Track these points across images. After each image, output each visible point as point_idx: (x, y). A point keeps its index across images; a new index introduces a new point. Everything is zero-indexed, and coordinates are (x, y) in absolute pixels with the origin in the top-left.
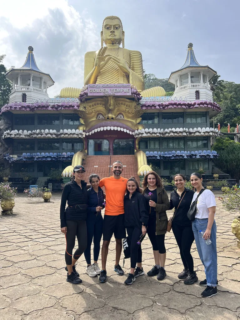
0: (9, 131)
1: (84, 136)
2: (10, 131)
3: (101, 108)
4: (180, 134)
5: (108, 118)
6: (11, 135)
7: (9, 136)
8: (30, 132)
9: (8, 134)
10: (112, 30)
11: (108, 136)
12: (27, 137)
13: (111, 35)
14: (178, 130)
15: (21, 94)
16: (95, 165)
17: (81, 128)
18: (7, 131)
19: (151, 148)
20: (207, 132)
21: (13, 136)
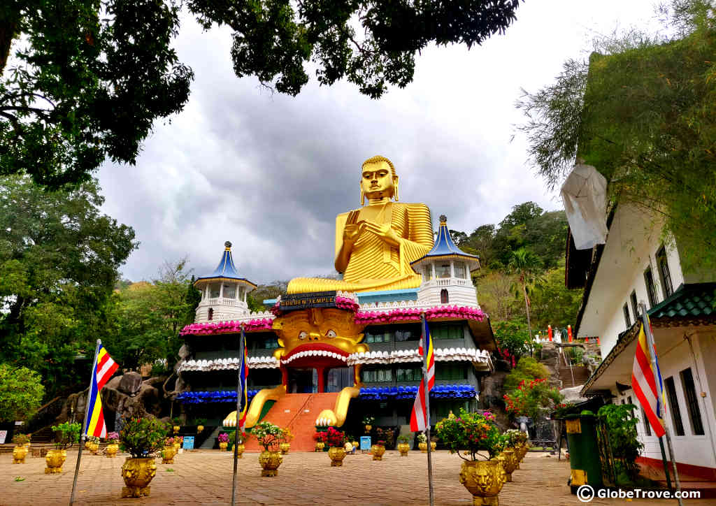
0: (186, 361)
1: (279, 366)
2: (188, 362)
3: (305, 324)
4: (409, 360)
5: (310, 339)
6: (187, 367)
7: (184, 369)
8: (211, 362)
9: (184, 366)
10: (374, 179)
11: (315, 363)
12: (206, 370)
13: (373, 186)
14: (407, 353)
15: (206, 309)
16: (287, 409)
17: (278, 353)
18: (184, 361)
20: (449, 355)
21: (189, 369)
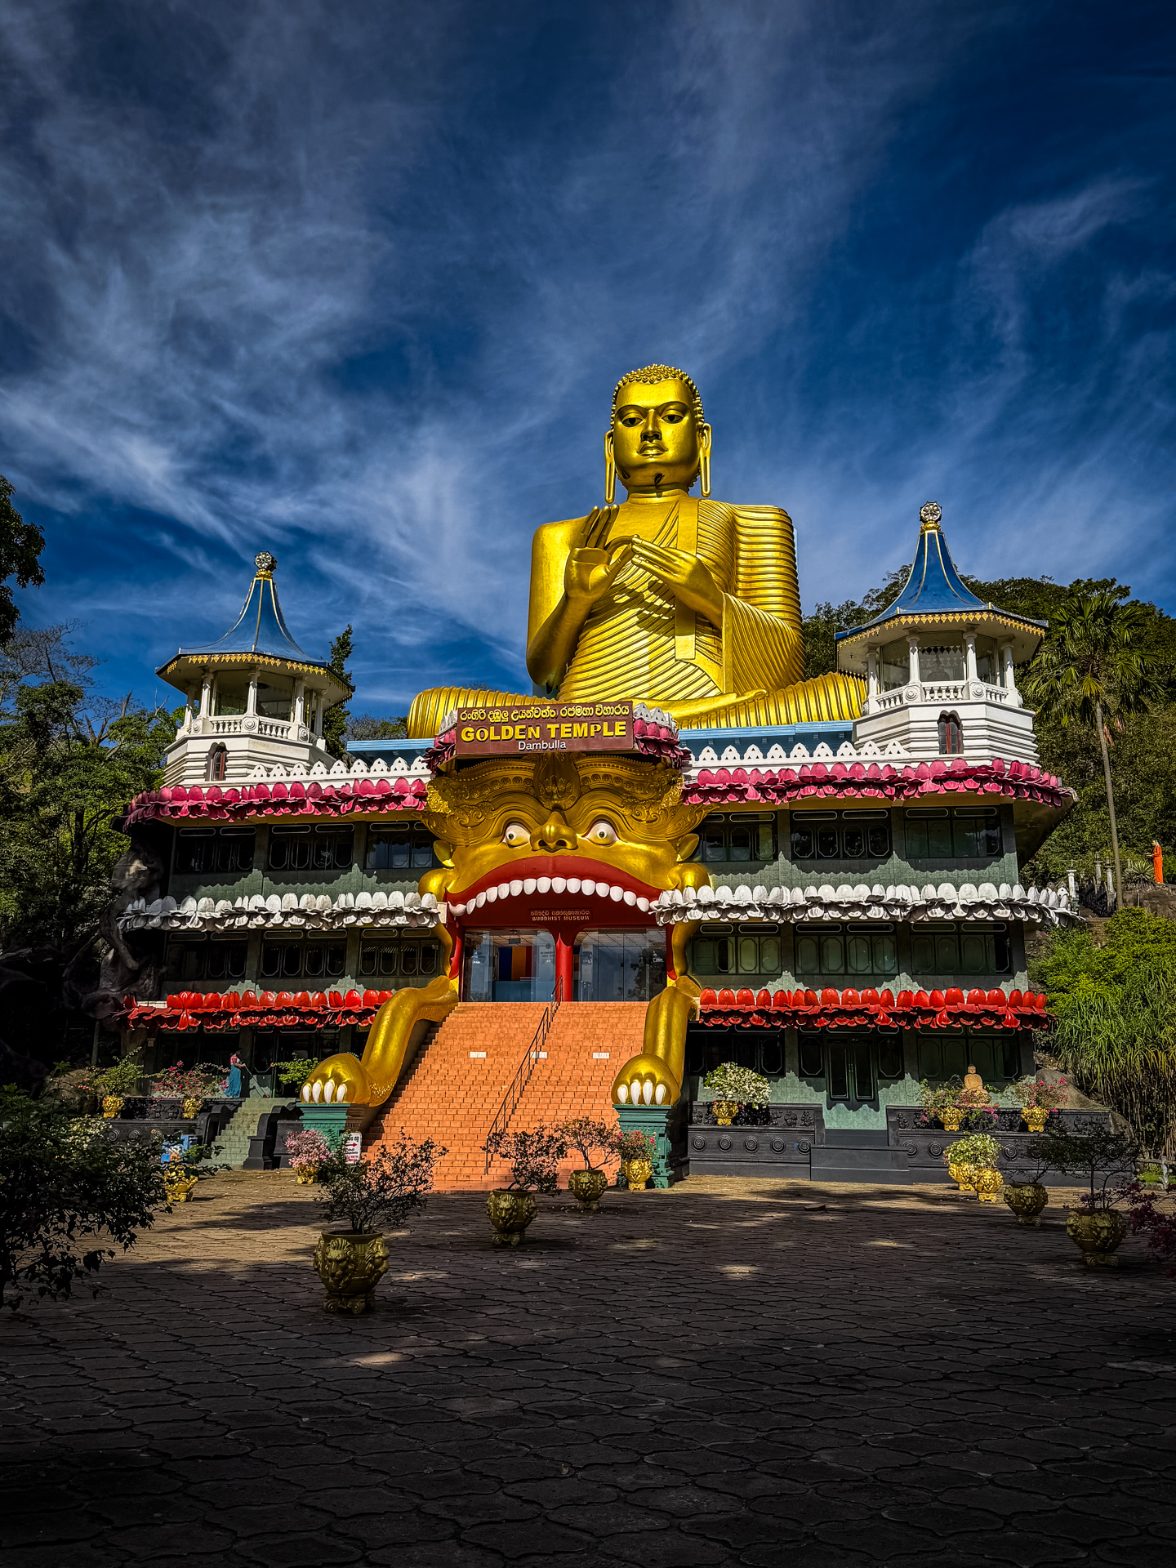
0: (143, 901)
1: (443, 919)
2: (148, 903)
4: (857, 914)
5: (544, 844)
6: (148, 918)
7: (140, 924)
8: (223, 904)
9: (137, 914)
10: (650, 427)
11: (550, 915)
13: (646, 447)
14: (845, 893)
16: (475, 1050)
18: (136, 902)
19: (741, 971)
21: (155, 922)
